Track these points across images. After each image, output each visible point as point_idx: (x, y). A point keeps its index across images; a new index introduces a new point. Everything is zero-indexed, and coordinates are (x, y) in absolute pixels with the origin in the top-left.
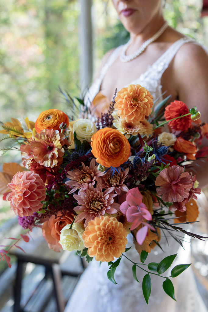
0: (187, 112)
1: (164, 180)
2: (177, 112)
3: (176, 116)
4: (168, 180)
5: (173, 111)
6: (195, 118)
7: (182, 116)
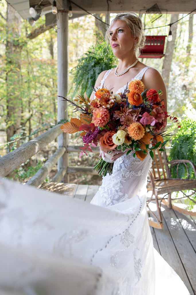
0: (156, 93)
1: (155, 113)
2: (152, 92)
3: (153, 94)
4: (156, 113)
5: (151, 92)
6: (160, 94)
7: (155, 94)
